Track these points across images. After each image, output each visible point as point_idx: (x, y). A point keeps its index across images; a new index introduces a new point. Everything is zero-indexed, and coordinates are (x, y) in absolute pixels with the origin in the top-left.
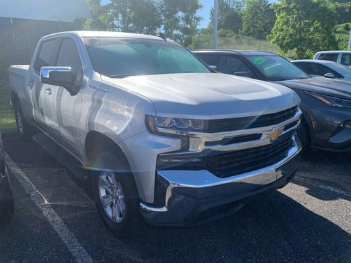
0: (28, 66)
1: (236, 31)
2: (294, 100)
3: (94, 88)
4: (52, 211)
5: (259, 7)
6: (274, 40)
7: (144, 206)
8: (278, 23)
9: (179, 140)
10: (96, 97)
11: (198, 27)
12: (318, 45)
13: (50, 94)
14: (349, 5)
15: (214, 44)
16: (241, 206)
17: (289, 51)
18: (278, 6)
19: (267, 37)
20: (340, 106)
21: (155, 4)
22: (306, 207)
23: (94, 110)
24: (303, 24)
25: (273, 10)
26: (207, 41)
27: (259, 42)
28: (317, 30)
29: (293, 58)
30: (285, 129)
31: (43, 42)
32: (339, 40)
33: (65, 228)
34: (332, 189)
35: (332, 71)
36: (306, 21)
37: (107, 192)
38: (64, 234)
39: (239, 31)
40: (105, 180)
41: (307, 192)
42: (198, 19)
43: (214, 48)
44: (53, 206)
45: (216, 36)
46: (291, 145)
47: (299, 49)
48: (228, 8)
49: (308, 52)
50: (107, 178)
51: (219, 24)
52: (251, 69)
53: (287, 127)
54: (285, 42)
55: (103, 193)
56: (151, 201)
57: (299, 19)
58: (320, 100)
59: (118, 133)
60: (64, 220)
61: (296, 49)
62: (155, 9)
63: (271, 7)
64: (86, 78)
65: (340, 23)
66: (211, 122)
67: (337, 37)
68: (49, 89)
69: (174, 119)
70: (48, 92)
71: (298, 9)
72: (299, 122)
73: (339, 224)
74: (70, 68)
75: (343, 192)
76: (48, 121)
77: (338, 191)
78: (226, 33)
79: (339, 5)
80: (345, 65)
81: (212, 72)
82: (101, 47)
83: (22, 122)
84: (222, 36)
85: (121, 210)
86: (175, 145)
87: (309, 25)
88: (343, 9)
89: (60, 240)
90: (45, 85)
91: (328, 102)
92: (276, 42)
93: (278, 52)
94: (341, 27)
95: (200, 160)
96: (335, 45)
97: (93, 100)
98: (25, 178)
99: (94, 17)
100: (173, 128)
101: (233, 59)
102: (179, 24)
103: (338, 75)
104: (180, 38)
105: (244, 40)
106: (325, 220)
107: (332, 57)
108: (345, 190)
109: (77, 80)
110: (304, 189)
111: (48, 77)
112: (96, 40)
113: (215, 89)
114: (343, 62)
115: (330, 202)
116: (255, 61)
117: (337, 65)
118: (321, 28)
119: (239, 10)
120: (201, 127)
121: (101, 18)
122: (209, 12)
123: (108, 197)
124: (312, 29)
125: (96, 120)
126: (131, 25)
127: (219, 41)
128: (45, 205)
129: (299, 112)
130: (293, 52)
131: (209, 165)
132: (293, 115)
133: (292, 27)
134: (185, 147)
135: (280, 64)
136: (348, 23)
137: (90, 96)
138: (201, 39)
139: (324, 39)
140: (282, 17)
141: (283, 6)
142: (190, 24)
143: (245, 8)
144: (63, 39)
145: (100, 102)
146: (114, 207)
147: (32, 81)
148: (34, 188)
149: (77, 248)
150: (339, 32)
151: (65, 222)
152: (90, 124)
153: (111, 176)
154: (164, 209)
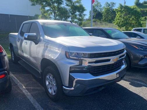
0: (17, 33)
1: (100, 20)
2: (123, 47)
3: (45, 41)
4: (27, 91)
5: (109, 10)
6: (116, 23)
7: (64, 87)
8: (117, 16)
9: (78, 61)
10: (46, 45)
11: (84, 18)
12: (134, 25)
13: (26, 44)
14: (146, 9)
15: (91, 25)
16: (103, 88)
17: (122, 28)
18: (117, 10)
19: (113, 22)
20: (142, 49)
21: (67, 9)
22: (130, 90)
23: (45, 50)
24: (127, 17)
25: (115, 11)
26: (88, 23)
27: (110, 24)
28: (133, 19)
29: (123, 31)
30: (120, 58)
31: (24, 24)
32: (142, 23)
33: (32, 98)
34: (140, 83)
35: (139, 36)
36: (128, 16)
37: (49, 83)
38: (32, 100)
39: (101, 20)
40: (48, 78)
41: (130, 84)
42: (84, 15)
43: (91, 26)
44: (27, 89)
45: (92, 22)
46: (123, 64)
47: (126, 27)
48: (97, 11)
49: (130, 28)
50: (49, 77)
51: (93, 17)
52: (106, 35)
53: (120, 57)
54: (120, 24)
55: (47, 83)
56: (67, 85)
57: (126, 15)
58: (134, 47)
59: (54, 59)
60: (31, 94)
61: (125, 27)
62: (67, 11)
63: (114, 10)
64: (41, 38)
65: (142, 17)
66: (91, 54)
67: (142, 22)
68: (26, 42)
69: (77, 53)
70: (26, 43)
71: (125, 11)
72: (125, 55)
73: (143, 96)
74: (35, 34)
75: (144, 84)
76: (25, 55)
77: (142, 84)
78: (96, 20)
79: (142, 9)
80: (145, 33)
81: (91, 36)
82: (48, 26)
83: (14, 56)
84: (94, 21)
85: (55, 90)
86: (77, 63)
87: (130, 17)
88: (143, 11)
89: (30, 102)
90: (25, 40)
91: (137, 48)
92: (116, 24)
93: (118, 28)
94: (143, 18)
95: (86, 69)
96: (141, 25)
97: (45, 46)
98: (15, 78)
99: (43, 14)
100: (76, 56)
101: (99, 31)
102: (77, 17)
103: (142, 37)
104: (77, 22)
105: (103, 23)
106: (137, 95)
107: (139, 30)
108: (145, 83)
109: (38, 39)
110: (128, 83)
111: (27, 37)
112: (45, 23)
113: (92, 42)
114: (144, 32)
115: (139, 88)
116: (108, 32)
117: (141, 34)
118: (135, 19)
119: (101, 11)
120: (87, 56)
121: (45, 14)
122: (89, 12)
123: (50, 85)
124: (131, 19)
125: (46, 54)
126: (57, 17)
127: (93, 24)
128: (24, 88)
129: (125, 51)
130: (124, 28)
131: (90, 71)
132: (123, 52)
133: (123, 18)
134: (81, 64)
135: (118, 33)
136: (146, 17)
137: (43, 45)
138: (86, 23)
139: (136, 23)
140: (119, 14)
141: (119, 10)
142: (82, 17)
143: (103, 10)
144: (32, 23)
145: (47, 47)
146: (52, 89)
147: (19, 39)
148: (19, 82)
149: (37, 105)
150: (142, 20)
151: (32, 95)
152: (43, 55)
153: (51, 76)
154: (73, 89)
